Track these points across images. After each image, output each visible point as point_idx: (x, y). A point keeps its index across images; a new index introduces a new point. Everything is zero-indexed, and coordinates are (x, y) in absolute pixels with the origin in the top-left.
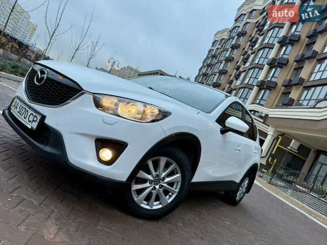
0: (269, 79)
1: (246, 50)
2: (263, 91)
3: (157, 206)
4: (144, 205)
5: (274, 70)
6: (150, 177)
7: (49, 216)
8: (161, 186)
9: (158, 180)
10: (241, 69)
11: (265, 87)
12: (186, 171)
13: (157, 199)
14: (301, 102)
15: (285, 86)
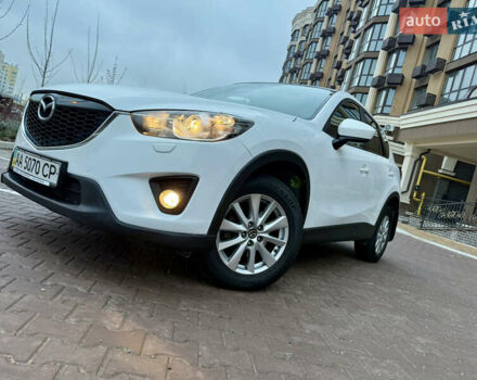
0: (390, 72)
1: (345, 34)
2: (384, 93)
3: (259, 269)
4: (241, 271)
5: (395, 56)
6: (241, 227)
7: (106, 303)
8: (261, 239)
9: (253, 230)
10: (344, 66)
11: (386, 85)
12: (293, 210)
13: (259, 258)
14: (446, 96)
15: (416, 77)
